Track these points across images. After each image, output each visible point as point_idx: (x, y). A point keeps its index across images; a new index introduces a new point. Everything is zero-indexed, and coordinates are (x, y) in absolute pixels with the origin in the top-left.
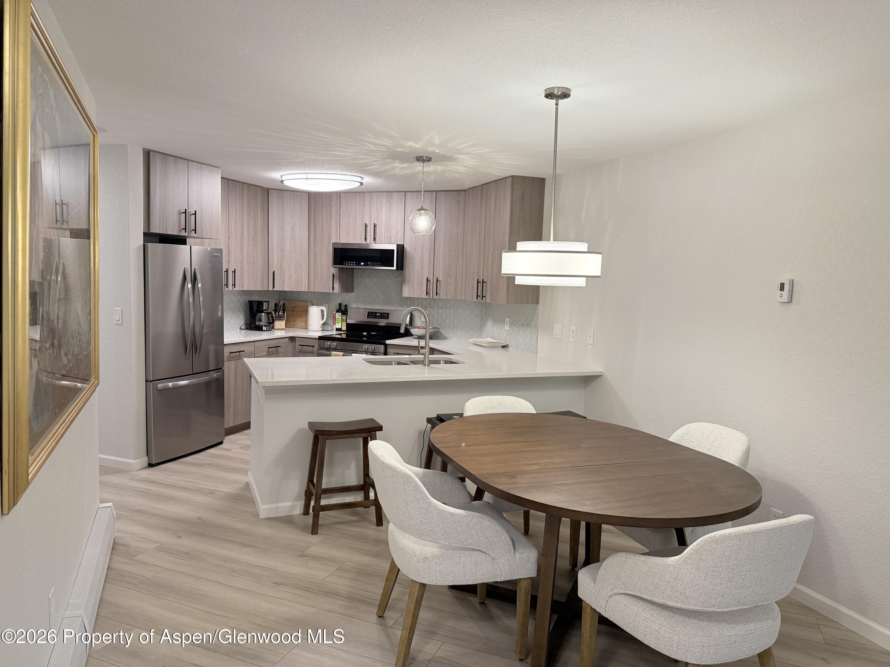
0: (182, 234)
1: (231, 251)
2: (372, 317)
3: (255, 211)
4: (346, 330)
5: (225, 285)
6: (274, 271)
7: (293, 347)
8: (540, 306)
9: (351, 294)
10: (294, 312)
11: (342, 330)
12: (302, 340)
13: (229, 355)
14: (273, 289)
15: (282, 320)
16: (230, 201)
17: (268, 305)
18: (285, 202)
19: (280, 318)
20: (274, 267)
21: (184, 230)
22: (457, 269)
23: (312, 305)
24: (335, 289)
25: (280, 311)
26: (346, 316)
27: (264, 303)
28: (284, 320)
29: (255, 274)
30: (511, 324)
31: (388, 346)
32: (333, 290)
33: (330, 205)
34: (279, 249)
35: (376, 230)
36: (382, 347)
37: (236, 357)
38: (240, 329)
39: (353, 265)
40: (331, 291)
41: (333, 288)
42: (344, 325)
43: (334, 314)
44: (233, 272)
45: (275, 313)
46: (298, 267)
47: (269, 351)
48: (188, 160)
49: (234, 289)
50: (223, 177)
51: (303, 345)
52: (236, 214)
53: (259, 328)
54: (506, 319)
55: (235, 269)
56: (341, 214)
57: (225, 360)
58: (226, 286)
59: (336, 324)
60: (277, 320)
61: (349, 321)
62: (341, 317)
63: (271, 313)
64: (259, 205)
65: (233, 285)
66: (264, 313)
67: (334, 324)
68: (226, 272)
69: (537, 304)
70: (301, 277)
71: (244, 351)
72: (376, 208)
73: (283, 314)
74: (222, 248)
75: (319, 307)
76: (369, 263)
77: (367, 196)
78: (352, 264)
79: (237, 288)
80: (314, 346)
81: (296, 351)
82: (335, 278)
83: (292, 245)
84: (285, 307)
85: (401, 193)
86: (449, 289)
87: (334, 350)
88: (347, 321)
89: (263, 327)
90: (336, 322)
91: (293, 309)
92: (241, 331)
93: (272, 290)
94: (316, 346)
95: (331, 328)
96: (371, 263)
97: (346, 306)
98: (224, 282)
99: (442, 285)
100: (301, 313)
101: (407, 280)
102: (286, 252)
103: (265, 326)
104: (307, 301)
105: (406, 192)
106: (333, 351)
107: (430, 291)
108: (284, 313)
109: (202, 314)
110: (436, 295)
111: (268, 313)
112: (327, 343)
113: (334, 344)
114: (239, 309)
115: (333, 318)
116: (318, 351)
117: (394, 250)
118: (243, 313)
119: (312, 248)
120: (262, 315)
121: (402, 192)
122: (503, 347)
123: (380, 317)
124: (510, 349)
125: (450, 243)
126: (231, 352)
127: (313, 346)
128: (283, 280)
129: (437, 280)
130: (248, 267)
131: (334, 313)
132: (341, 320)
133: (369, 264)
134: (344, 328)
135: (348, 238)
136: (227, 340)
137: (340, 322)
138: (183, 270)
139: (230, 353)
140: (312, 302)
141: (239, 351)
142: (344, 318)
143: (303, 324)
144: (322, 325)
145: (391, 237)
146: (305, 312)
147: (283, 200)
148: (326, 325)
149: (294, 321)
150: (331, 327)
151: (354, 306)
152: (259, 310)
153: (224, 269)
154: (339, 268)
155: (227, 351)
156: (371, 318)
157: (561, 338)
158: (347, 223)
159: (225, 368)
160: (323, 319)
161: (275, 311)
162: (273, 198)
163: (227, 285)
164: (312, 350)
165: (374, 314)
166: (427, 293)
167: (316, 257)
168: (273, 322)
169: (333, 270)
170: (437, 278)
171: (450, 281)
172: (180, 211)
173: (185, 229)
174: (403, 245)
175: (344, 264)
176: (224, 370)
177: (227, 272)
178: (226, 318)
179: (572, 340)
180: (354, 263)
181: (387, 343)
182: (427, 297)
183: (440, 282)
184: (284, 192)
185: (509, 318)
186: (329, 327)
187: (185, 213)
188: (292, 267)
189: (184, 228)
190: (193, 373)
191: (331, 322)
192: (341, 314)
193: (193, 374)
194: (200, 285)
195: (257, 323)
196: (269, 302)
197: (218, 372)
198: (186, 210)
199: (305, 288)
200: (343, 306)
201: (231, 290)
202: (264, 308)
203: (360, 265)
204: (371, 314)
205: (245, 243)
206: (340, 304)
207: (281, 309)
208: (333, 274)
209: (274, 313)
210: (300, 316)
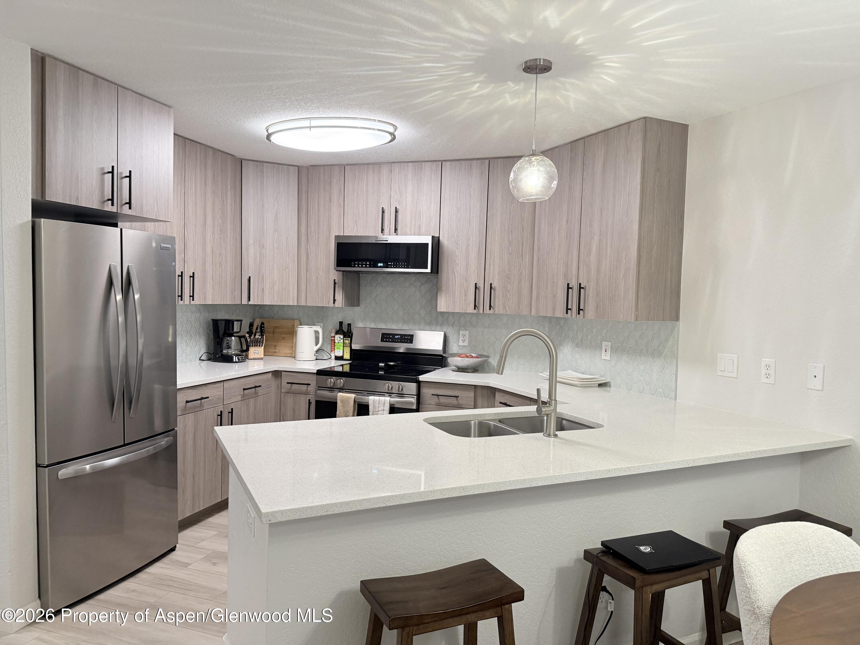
0: (106, 209)
1: (188, 245)
2: (388, 340)
3: (223, 190)
4: (349, 359)
5: (179, 296)
6: (250, 277)
7: (278, 386)
8: (682, 323)
9: (356, 309)
10: (275, 335)
11: (344, 358)
12: (291, 376)
13: (185, 405)
14: (248, 303)
15: (259, 346)
16: (187, 171)
17: (241, 325)
18: (265, 179)
19: (257, 343)
20: (250, 270)
21: (110, 202)
22: (521, 271)
23: (301, 325)
24: (336, 302)
25: (257, 334)
26: (350, 339)
27: (235, 323)
28: (262, 346)
29: (223, 281)
30: (615, 350)
31: (422, 384)
32: (334, 303)
33: (330, 183)
34: (257, 246)
35: (398, 217)
36: (414, 385)
37: (196, 407)
38: (200, 360)
39: (366, 267)
40: (331, 305)
41: (334, 300)
42: (347, 352)
43: (332, 337)
44: (190, 277)
45: (250, 336)
46: (284, 271)
47: (244, 394)
48: (119, 85)
49: (192, 302)
50: (176, 133)
51: (292, 383)
52: (196, 192)
53: (228, 359)
54: (604, 343)
55: (193, 273)
56: (345, 195)
57: (179, 413)
58: (180, 298)
59: (335, 350)
60: (252, 346)
61: (354, 347)
62: (342, 340)
63: (244, 337)
64: (229, 181)
65: (190, 296)
66: (234, 336)
67: (333, 349)
68: (180, 277)
69: (677, 321)
70: (288, 284)
71: (208, 398)
72: (398, 185)
73: (260, 337)
74: (175, 235)
75: (313, 326)
76: (391, 263)
77: (385, 170)
78: (364, 266)
79: (197, 301)
80: (310, 385)
81: (283, 390)
82: (337, 286)
83: (275, 240)
84: (263, 327)
85: (435, 163)
86: (509, 299)
87: (340, 390)
88: (351, 347)
89: (233, 357)
90: (336, 347)
91: (274, 331)
92: (201, 362)
93: (246, 303)
94: (313, 384)
95: (327, 356)
96: (392, 263)
97: (349, 325)
98: (178, 292)
99: (498, 294)
100: (284, 336)
101: (444, 288)
102: (267, 250)
103: (236, 355)
104: (293, 319)
105: (442, 161)
106: (340, 392)
107: (479, 304)
108: (262, 335)
109: (141, 341)
110: (490, 309)
111: (240, 337)
112: (331, 381)
113: (340, 381)
114: (199, 332)
115: (330, 342)
116: (316, 391)
117: (428, 244)
118: (204, 337)
119: (303, 243)
120: (232, 340)
121: (436, 161)
122: (600, 385)
123: (399, 340)
124: (613, 389)
125: (510, 234)
126: (189, 399)
127: (308, 384)
128: (263, 289)
129: (491, 288)
130: (213, 270)
131: (333, 335)
132: (342, 344)
133: (390, 265)
134: (347, 356)
135: (356, 229)
136: (182, 381)
137: (342, 348)
138: (107, 269)
139: (187, 402)
140: (300, 320)
141: (200, 397)
142: (347, 342)
143: (287, 351)
144: (315, 353)
145: (420, 226)
146: (292, 333)
147: (263, 176)
148: (320, 351)
149: (275, 347)
150: (328, 354)
151: (361, 325)
152: (228, 332)
153: (178, 273)
154: (343, 271)
155: (181, 398)
156: (386, 341)
157: (736, 377)
158: (355, 208)
159: (179, 429)
160: (317, 344)
161: (250, 333)
162: (249, 172)
163: (181, 296)
164: (307, 390)
165: (391, 336)
166: (475, 306)
167: (310, 256)
168: (247, 350)
169: (334, 275)
170: (491, 284)
171: (511, 288)
172: (103, 169)
173: (112, 200)
174: (439, 237)
175: (353, 265)
176: (177, 431)
177: (182, 276)
178: (180, 345)
179: (764, 380)
180: (368, 264)
181: (420, 380)
182: (475, 311)
183: (494, 290)
184: (265, 164)
185: (610, 342)
186: (325, 354)
187: (112, 172)
188: (275, 272)
189: (111, 198)
190: (125, 443)
191: (328, 348)
192: (342, 337)
193: (125, 445)
194: (137, 297)
195: (224, 352)
196: (241, 321)
197: (168, 436)
198: (113, 167)
199: (293, 300)
200: (345, 326)
201: (188, 303)
202: (235, 330)
203: (376, 266)
204: (386, 337)
205: (209, 234)
206: (341, 323)
207: (258, 331)
208: (335, 280)
209: (248, 336)
210: (283, 339)
